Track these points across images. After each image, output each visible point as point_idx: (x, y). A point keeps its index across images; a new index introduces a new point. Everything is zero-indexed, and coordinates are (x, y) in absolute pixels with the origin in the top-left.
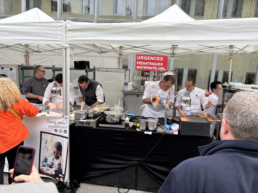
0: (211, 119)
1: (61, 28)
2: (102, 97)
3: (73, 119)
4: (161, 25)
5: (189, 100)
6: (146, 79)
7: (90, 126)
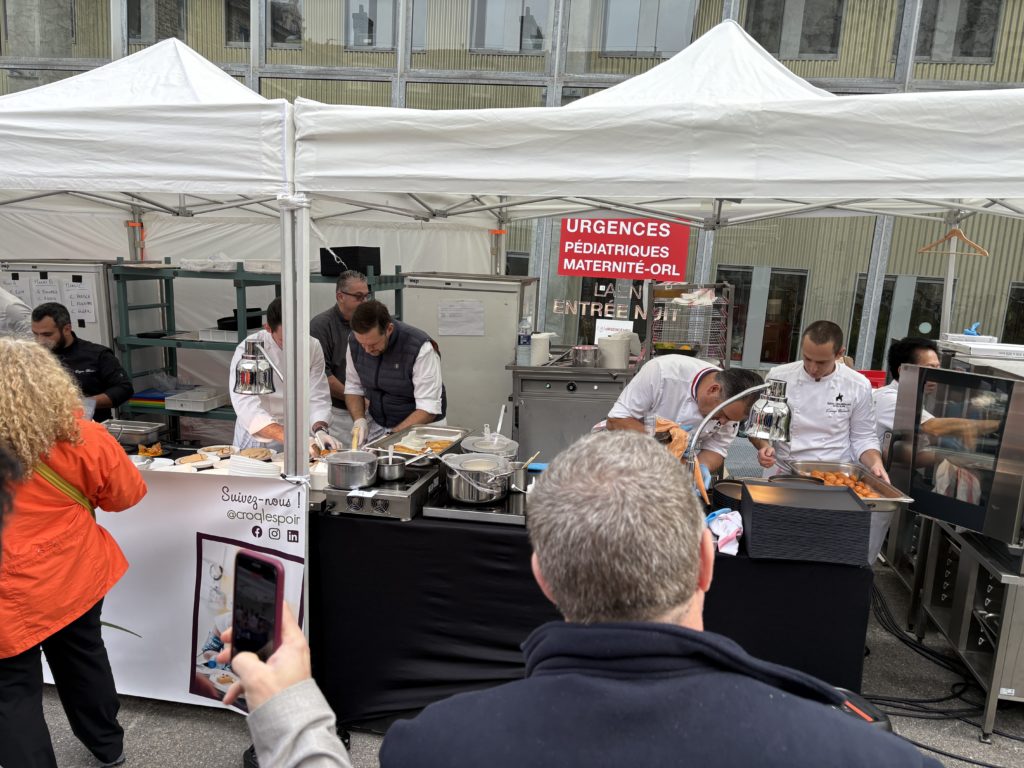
0: (869, 488)
1: (273, 131)
2: (434, 392)
3: (323, 484)
4: (674, 117)
5: (783, 415)
6: (599, 310)
7: (388, 514)
